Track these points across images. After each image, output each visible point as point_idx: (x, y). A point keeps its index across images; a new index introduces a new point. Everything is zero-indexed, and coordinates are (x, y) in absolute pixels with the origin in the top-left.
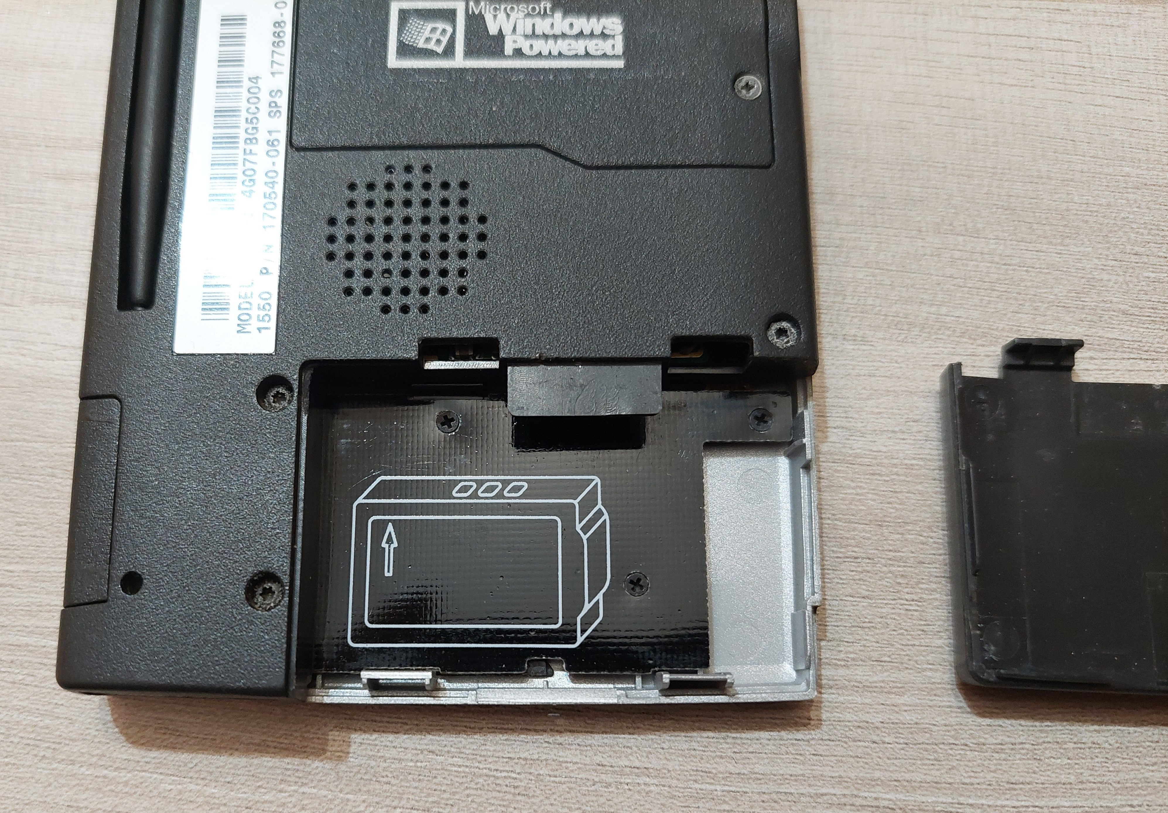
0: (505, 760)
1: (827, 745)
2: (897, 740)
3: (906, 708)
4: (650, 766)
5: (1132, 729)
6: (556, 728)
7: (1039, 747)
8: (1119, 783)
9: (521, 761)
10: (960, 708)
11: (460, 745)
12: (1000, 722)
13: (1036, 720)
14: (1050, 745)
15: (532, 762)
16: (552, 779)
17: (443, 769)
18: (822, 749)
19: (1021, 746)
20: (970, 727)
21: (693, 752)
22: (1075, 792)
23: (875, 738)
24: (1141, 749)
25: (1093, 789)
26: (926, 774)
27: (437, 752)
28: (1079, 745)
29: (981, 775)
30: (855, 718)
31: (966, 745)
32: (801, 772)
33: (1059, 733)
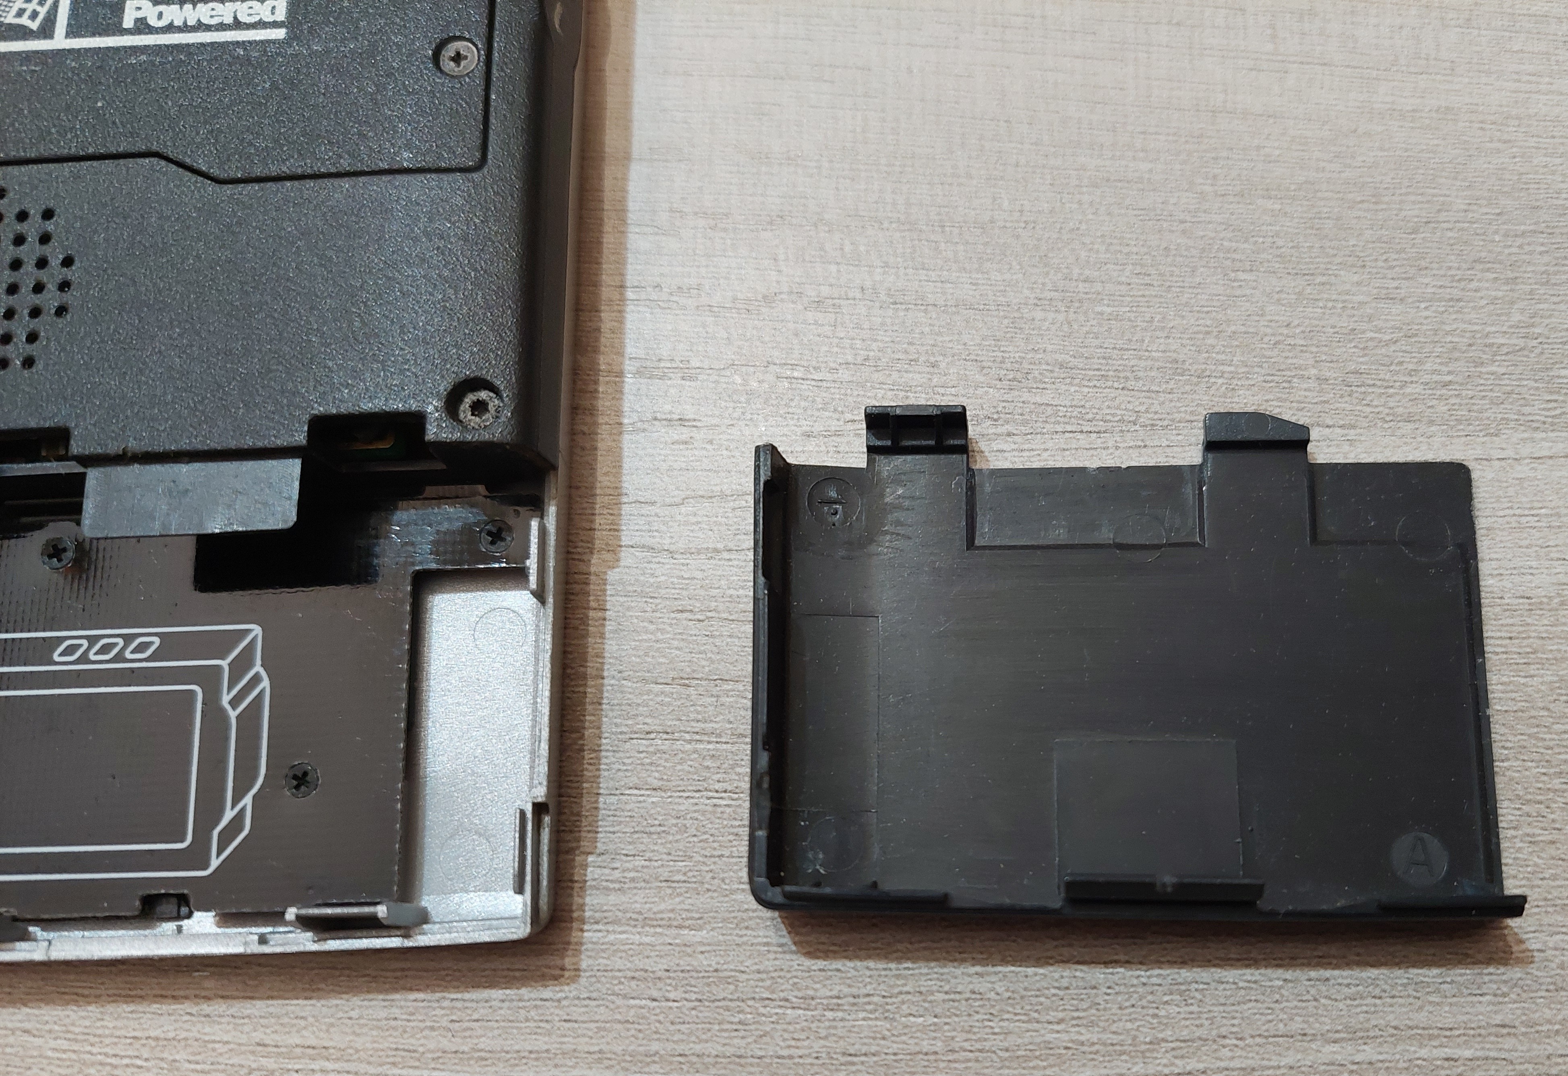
0: (128, 1041)
1: (586, 1006)
2: (687, 996)
3: (703, 949)
4: (331, 1044)
5: (1030, 971)
6: (203, 994)
7: (894, 1000)
8: (1007, 1050)
9: (150, 1041)
10: (781, 945)
11: (67, 1021)
12: (838, 964)
13: (892, 961)
14: (909, 997)
15: (165, 1043)
16: (193, 1066)
17: (41, 1056)
18: (577, 1012)
19: (866, 1000)
20: (795, 974)
21: (393, 1023)
22: (942, 1065)
23: (655, 994)
24: (1042, 999)
25: (969, 1060)
26: (725, 1045)
27: (35, 1032)
28: (952, 996)
29: (806, 1043)
30: (629, 965)
31: (787, 1000)
32: (546, 1047)
33: (923, 978)
